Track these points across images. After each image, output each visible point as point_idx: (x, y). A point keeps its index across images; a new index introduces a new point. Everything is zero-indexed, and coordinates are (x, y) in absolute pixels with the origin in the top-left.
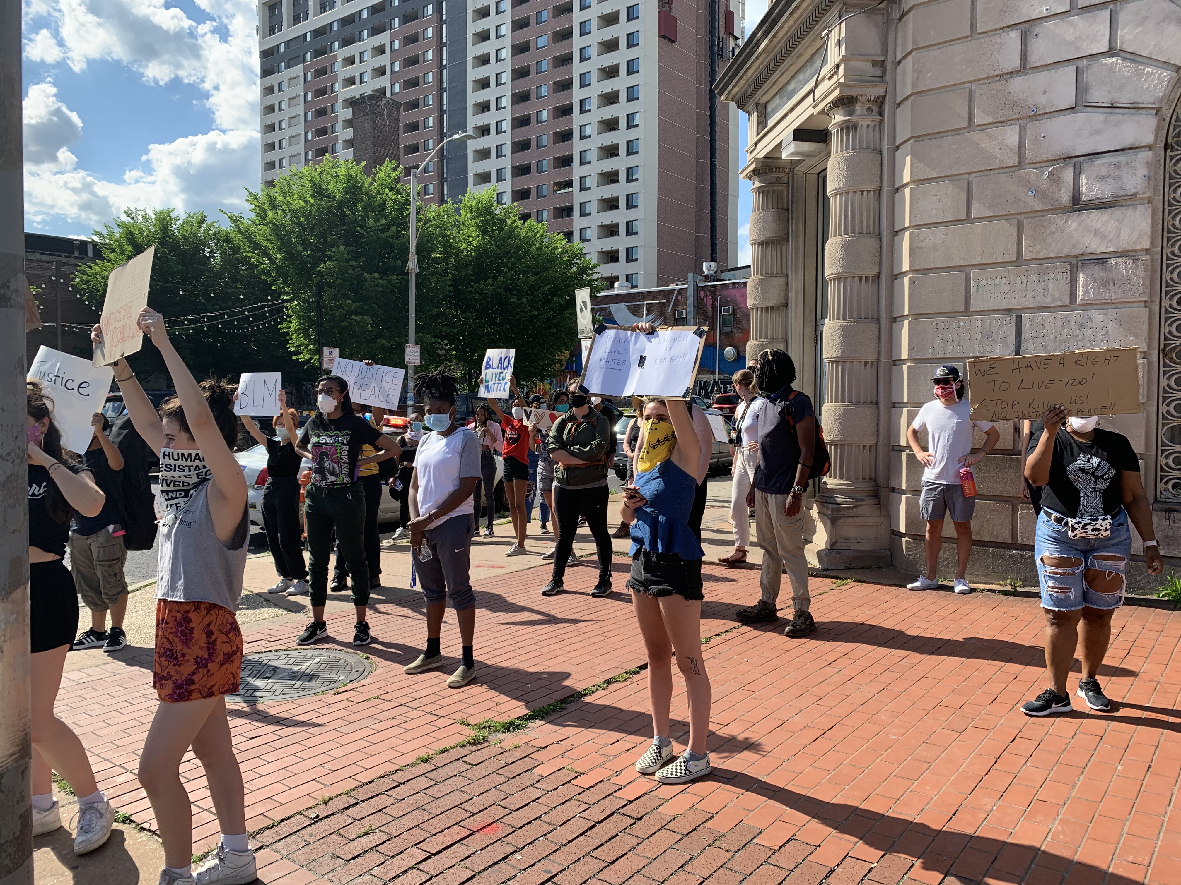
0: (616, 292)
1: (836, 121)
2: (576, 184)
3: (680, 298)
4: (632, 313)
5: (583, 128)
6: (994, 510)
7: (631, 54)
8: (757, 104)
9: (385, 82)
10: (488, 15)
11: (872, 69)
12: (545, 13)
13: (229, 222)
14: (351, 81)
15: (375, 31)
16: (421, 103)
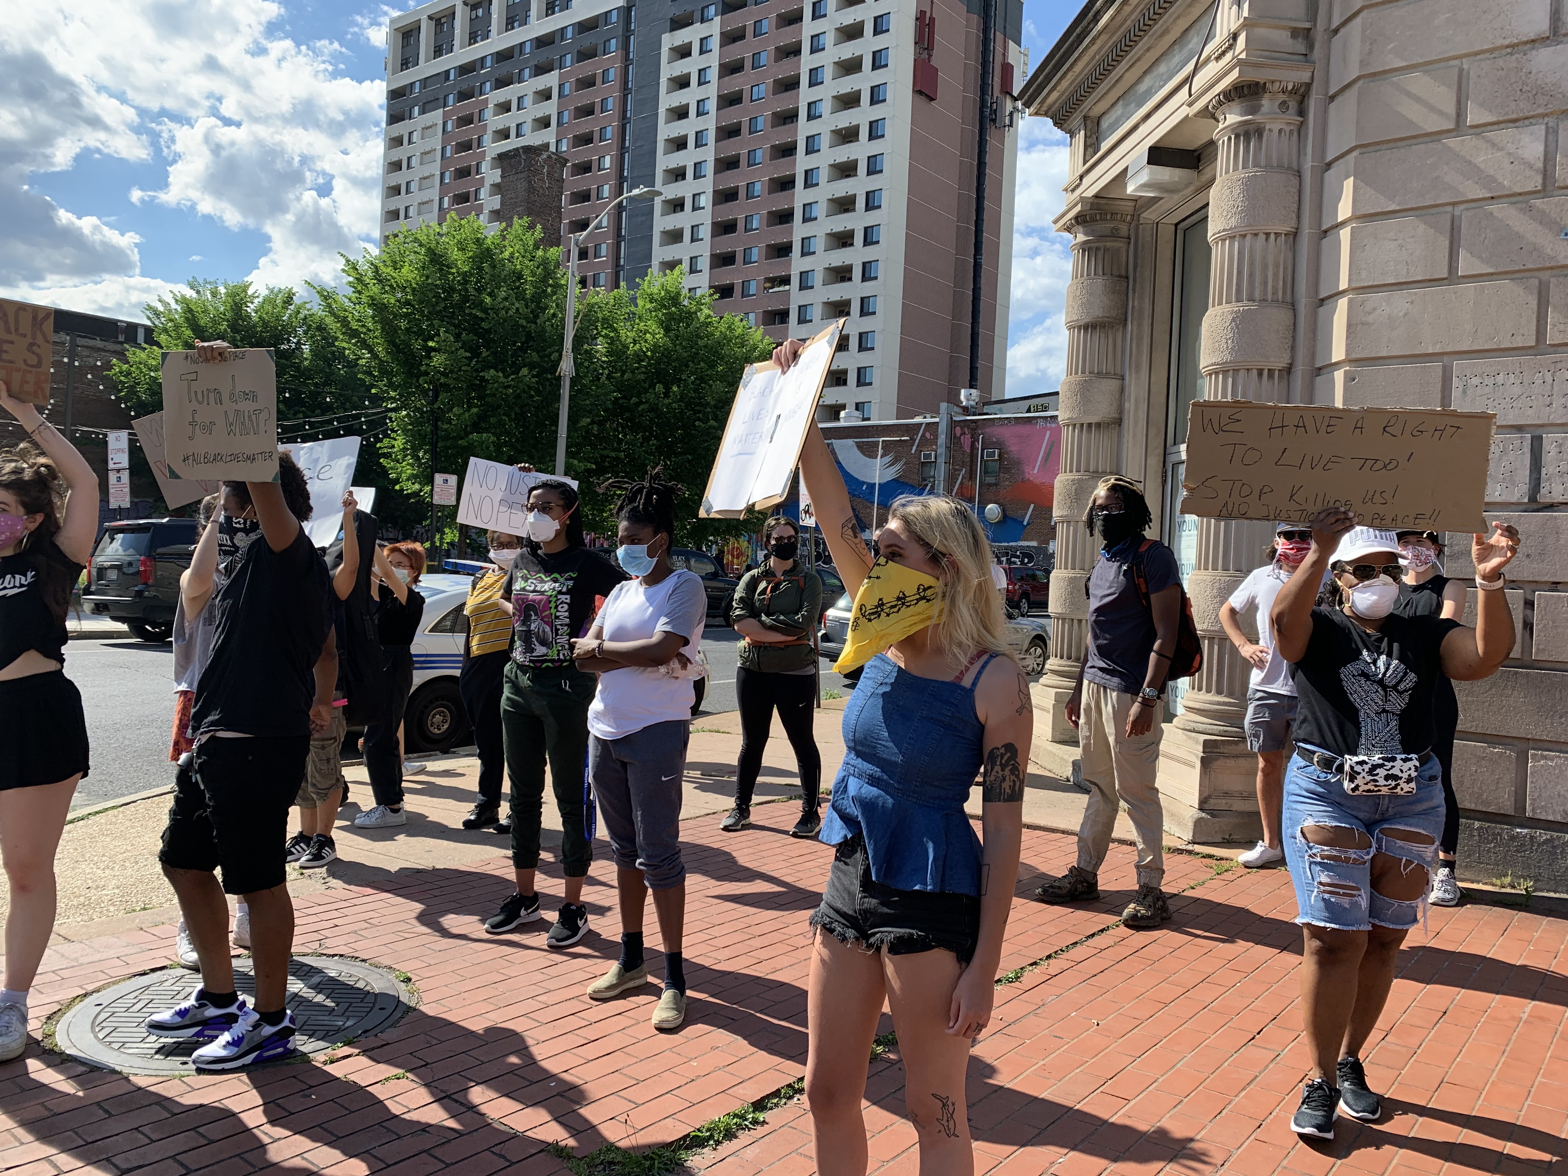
0: (842, 423)
1: (1227, 123)
2: (795, 281)
3: (928, 435)
4: (863, 453)
5: (807, 208)
6: (1483, 758)
7: (876, 113)
8: (1085, 118)
9: (548, 136)
10: (689, 54)
11: (1290, 41)
12: (763, 56)
13: (318, 299)
14: (504, 134)
15: (541, 70)
16: (595, 167)
